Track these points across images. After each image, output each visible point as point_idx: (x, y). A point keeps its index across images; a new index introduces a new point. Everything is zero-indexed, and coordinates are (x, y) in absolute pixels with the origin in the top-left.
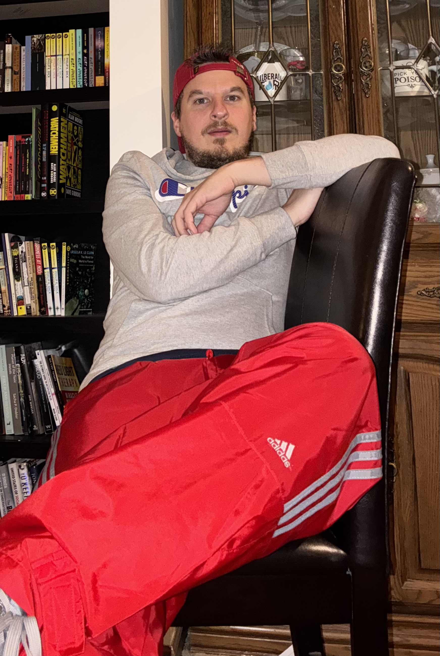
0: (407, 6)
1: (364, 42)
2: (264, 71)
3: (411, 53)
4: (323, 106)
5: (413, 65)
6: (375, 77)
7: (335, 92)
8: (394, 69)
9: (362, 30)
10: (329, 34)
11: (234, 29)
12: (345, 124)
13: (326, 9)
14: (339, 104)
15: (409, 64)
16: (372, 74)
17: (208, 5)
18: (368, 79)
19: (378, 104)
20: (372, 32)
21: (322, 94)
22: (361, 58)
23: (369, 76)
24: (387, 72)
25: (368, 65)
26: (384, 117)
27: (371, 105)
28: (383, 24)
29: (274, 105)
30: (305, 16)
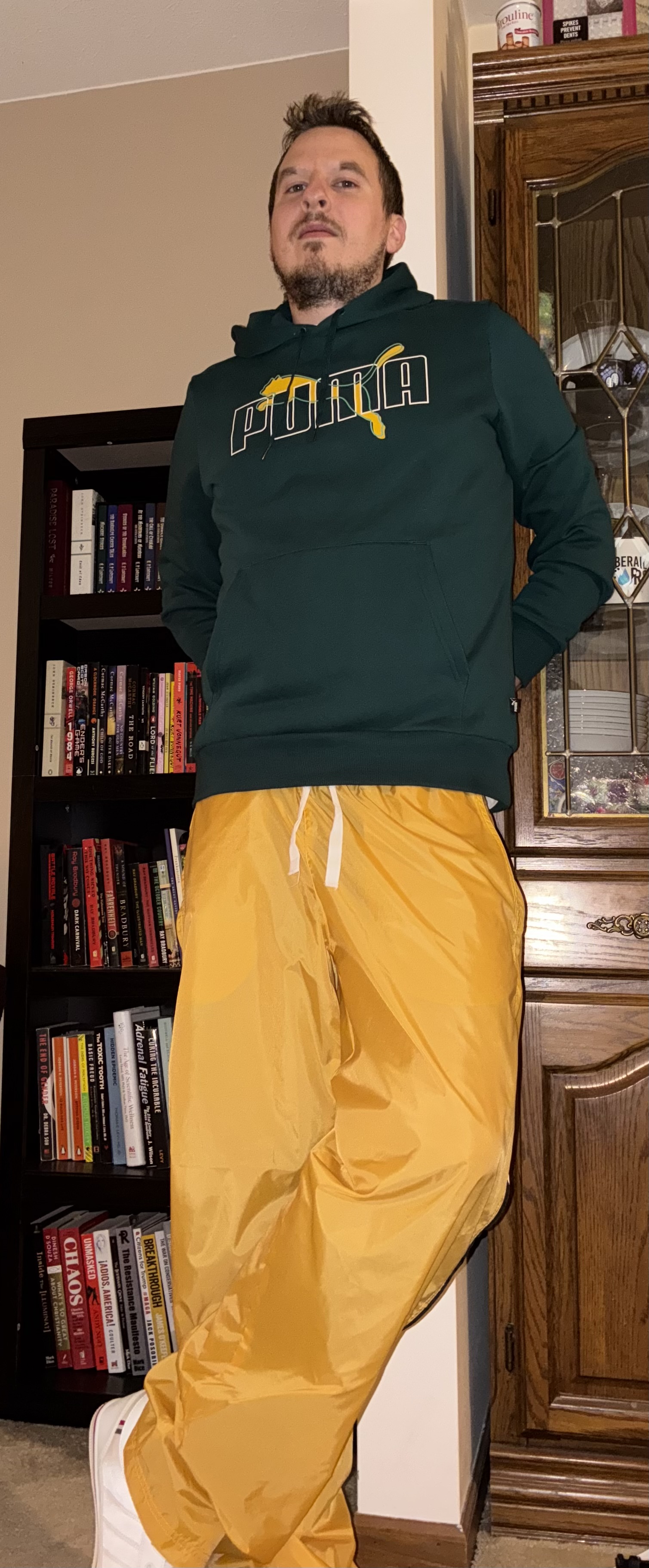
29: (634, 610)
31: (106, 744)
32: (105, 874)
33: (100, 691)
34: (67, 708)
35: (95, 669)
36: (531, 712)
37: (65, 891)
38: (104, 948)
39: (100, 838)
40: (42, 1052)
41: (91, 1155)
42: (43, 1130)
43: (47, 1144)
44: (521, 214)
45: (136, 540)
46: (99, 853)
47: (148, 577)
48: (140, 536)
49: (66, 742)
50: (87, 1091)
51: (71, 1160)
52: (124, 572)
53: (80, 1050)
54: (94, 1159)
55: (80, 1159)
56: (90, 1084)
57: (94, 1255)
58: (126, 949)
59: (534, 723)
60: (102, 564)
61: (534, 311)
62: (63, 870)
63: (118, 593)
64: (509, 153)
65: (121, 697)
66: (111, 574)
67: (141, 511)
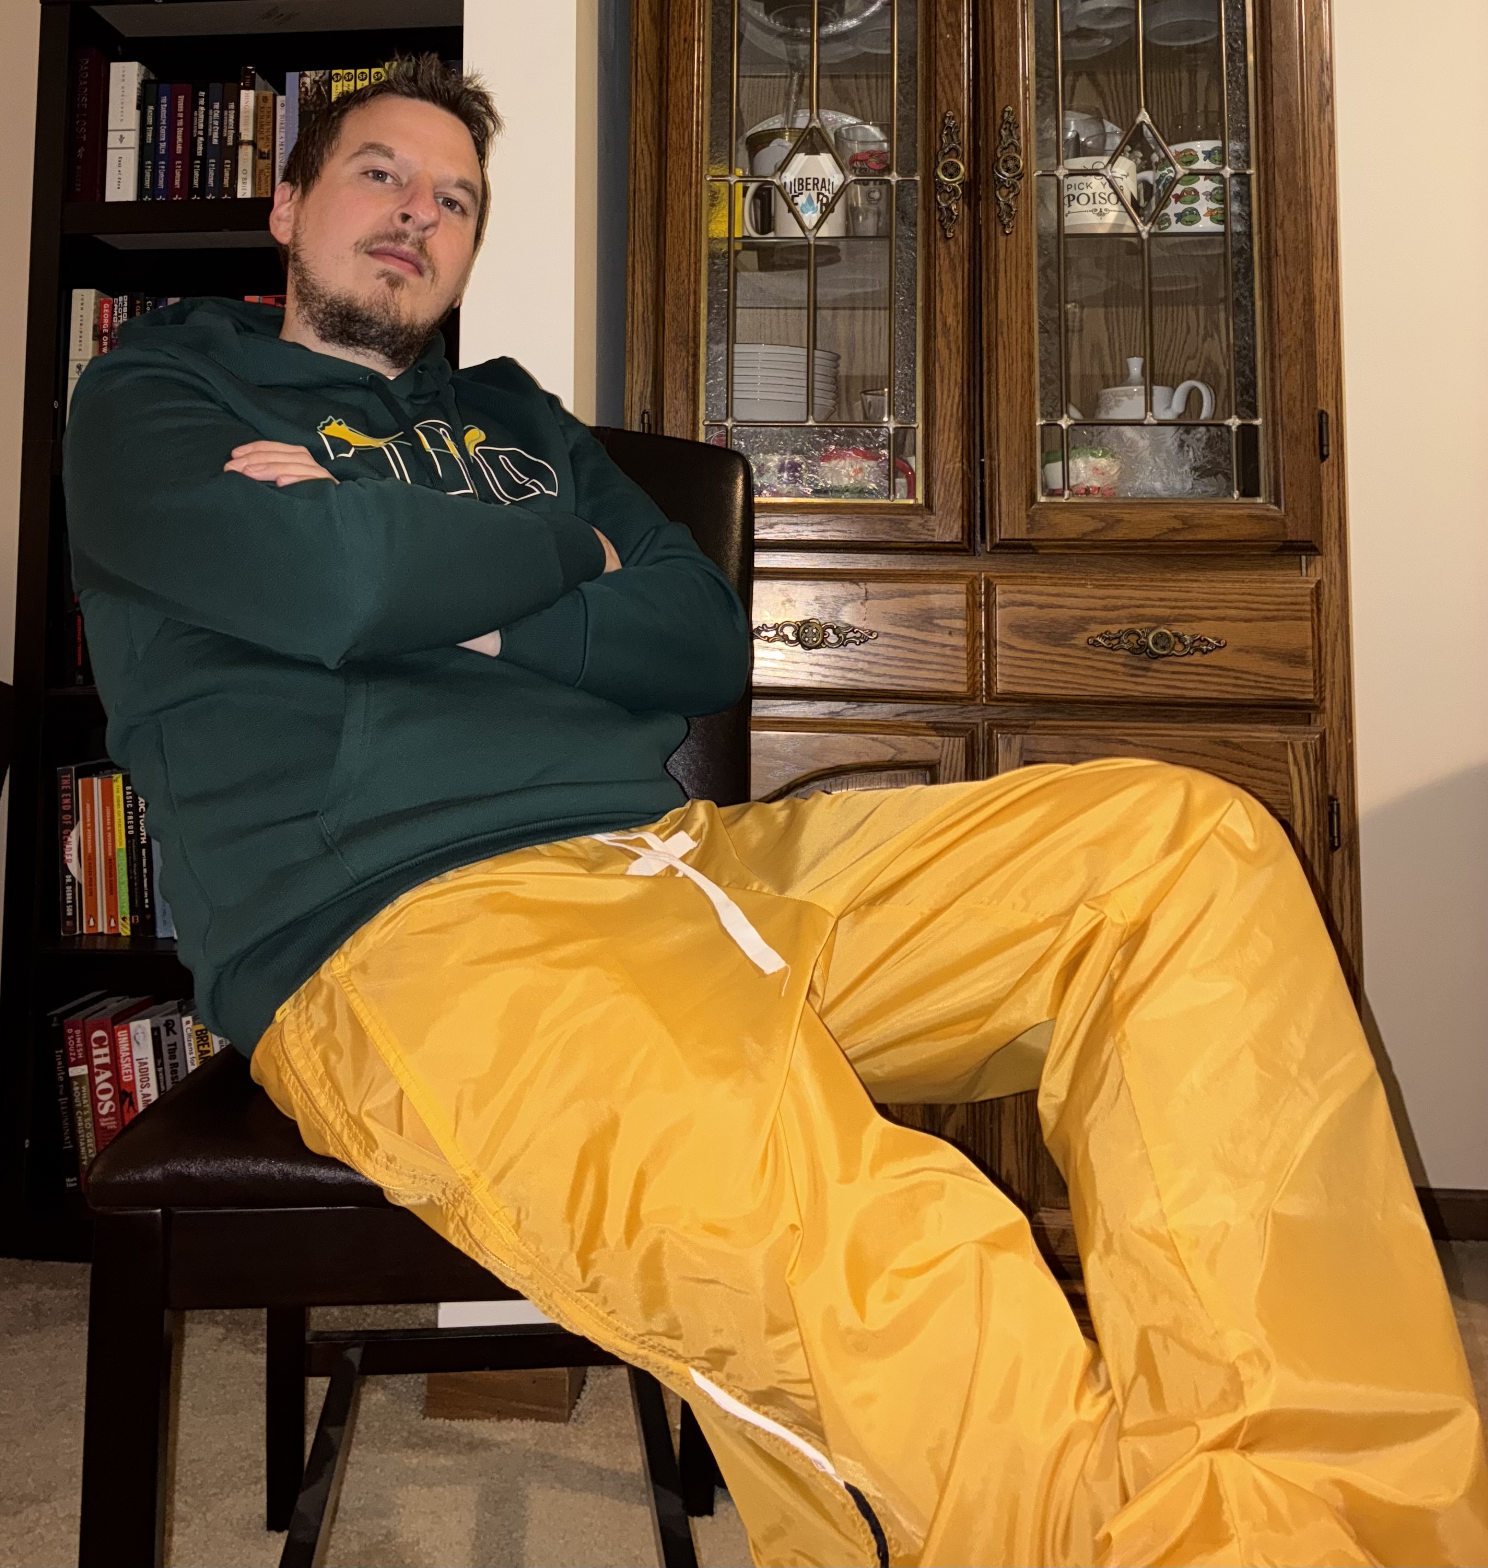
1: (1006, 115)
2: (797, 172)
3: (1106, 142)
4: (915, 251)
5: (1105, 167)
6: (1027, 191)
7: (941, 222)
9: (1003, 88)
10: (936, 95)
11: (738, 77)
12: (960, 291)
13: (933, 41)
14: (949, 248)
15: (1097, 166)
16: (1021, 184)
17: (683, 21)
18: (1011, 195)
19: (1029, 248)
20: (1025, 94)
21: (915, 225)
22: (999, 150)
23: (1014, 189)
24: (1053, 181)
25: (1011, 164)
26: (1039, 278)
27: (1014, 254)
28: (1049, 77)
29: (816, 246)
30: (887, 55)
35: (138, 302)
36: (687, 371)
40: (65, 798)
41: (129, 927)
42: (65, 896)
43: (70, 913)
45: (195, 131)
47: (211, 182)
48: (201, 126)
50: (124, 846)
51: (102, 934)
52: (178, 174)
53: (115, 795)
54: (132, 930)
55: (113, 932)
56: (128, 836)
57: (131, 1051)
59: (690, 385)
60: (149, 162)
63: (169, 202)
66: (162, 175)
67: (202, 94)
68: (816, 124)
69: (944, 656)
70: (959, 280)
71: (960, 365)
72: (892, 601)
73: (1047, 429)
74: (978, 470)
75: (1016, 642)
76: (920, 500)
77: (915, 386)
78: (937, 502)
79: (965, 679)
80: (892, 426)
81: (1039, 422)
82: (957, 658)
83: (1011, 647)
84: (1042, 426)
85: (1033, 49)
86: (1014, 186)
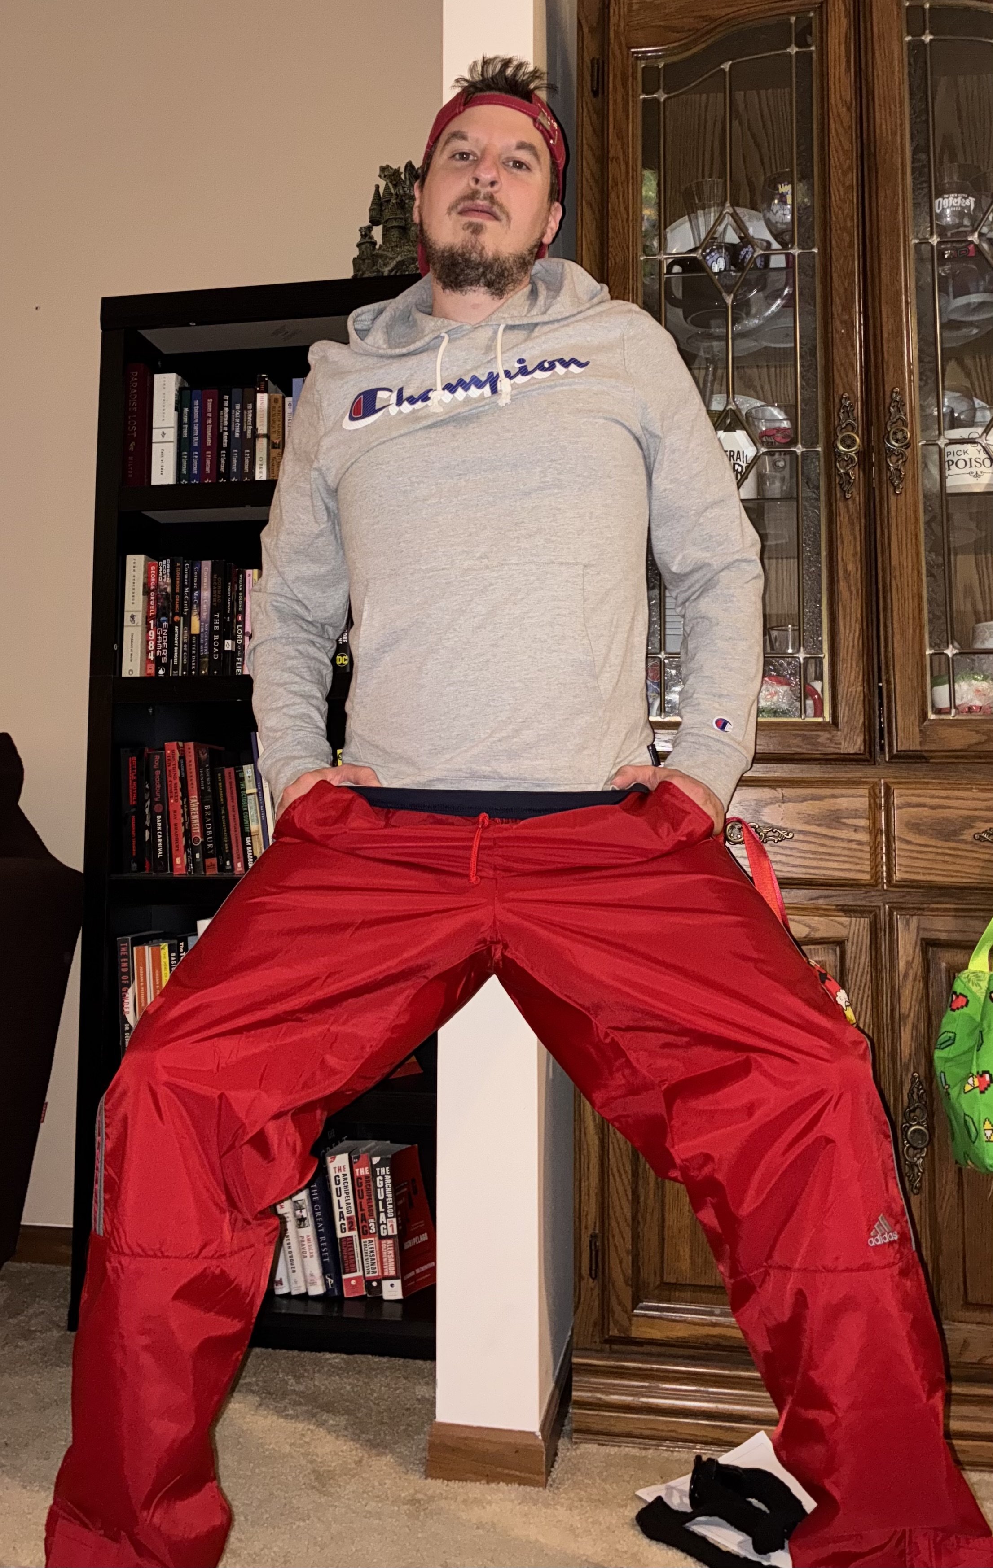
0: (975, 331)
1: (894, 395)
3: (979, 417)
4: (819, 510)
5: (979, 437)
6: (913, 458)
7: (841, 485)
8: (946, 445)
9: (891, 374)
10: (833, 381)
12: (858, 543)
13: (830, 335)
14: (847, 507)
15: (971, 436)
16: (908, 452)
18: (900, 462)
19: (915, 506)
20: (909, 376)
21: (818, 488)
22: (888, 424)
23: (902, 456)
25: (899, 436)
26: (925, 530)
27: (903, 509)
28: (929, 362)
30: (790, 348)
31: (190, 643)
32: (189, 779)
33: (183, 587)
34: (149, 604)
35: (178, 565)
37: (147, 796)
38: (188, 855)
39: (183, 741)
40: (123, 962)
44: (625, 85)
45: (221, 428)
46: (183, 757)
47: (234, 468)
48: (226, 423)
49: (148, 641)
52: (208, 462)
53: (163, 960)
58: (211, 856)
60: (185, 453)
61: (637, 191)
62: (145, 774)
63: (202, 485)
64: (613, 20)
65: (206, 594)
66: (195, 463)
67: (227, 397)
68: (731, 406)
69: (850, 849)
70: (858, 533)
71: (859, 603)
72: (805, 804)
73: (935, 657)
74: (877, 692)
75: (911, 837)
76: (827, 717)
77: (821, 622)
78: (842, 719)
79: (869, 869)
80: (801, 656)
81: (928, 652)
82: (861, 851)
83: (909, 842)
84: (931, 655)
85: (916, 339)
86: (902, 454)
